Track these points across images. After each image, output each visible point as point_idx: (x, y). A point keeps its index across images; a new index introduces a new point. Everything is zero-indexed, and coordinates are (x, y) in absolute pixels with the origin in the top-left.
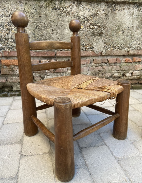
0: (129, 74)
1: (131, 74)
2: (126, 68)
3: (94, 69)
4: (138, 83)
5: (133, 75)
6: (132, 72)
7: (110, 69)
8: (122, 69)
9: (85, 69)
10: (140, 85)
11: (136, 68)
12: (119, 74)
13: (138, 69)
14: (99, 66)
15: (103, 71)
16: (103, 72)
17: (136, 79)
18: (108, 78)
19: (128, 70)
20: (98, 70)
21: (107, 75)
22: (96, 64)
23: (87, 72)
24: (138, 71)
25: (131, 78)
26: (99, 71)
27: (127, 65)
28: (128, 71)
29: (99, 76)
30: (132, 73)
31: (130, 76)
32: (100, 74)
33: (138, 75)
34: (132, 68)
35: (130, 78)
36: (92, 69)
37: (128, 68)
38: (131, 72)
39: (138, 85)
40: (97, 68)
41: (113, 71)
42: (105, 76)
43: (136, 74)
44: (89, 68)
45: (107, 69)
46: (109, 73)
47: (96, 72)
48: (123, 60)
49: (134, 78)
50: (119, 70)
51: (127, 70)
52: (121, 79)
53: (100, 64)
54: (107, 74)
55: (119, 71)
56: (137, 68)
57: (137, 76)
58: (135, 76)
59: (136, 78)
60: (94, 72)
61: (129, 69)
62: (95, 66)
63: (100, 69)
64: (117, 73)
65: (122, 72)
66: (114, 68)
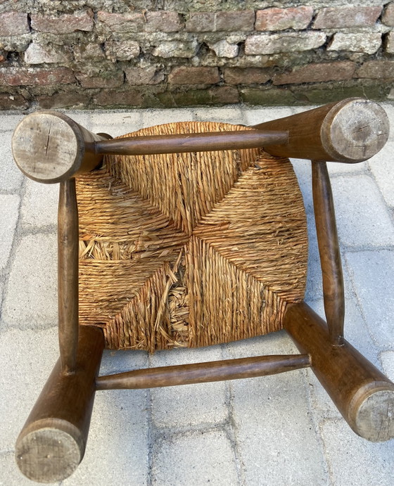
0: (228, 45)
1: (236, 47)
2: (211, 22)
3: (53, 21)
4: (270, 82)
5: (247, 50)
6: (243, 38)
7: (134, 24)
8: (189, 25)
9: (7, 21)
10: (276, 92)
11: (258, 23)
12: (182, 46)
13: (271, 28)
14: (76, 8)
15: (101, 34)
16: (101, 39)
17: (261, 68)
18: (130, 61)
19: (217, 32)
20: (72, 29)
21: (125, 51)
22: (57, 3)
23: (24, 36)
24: (272, 37)
25: (238, 64)
26: (80, 35)
27: (215, 8)
28: (221, 34)
29: (85, 55)
30: (241, 45)
31: (232, 56)
32: (88, 47)
33: (268, 52)
34: (238, 23)
35: (231, 61)
36: (42, 22)
37: (220, 21)
38: (234, 38)
39: (266, 92)
40: (69, 20)
41: (150, 33)
42: (112, 54)
43: (258, 47)
44: (29, 19)
45: (118, 27)
46: (132, 42)
47: (67, 38)
49: (251, 63)
50: (177, 32)
51: (215, 30)
52: (193, 66)
54: (125, 47)
55: (177, 36)
56: (264, 25)
57: (266, 58)
58: (257, 57)
59: (260, 65)
60: (57, 38)
61: (225, 28)
62: (53, 9)
63: (81, 22)
64: (170, 44)
65: (196, 38)
66: (151, 23)
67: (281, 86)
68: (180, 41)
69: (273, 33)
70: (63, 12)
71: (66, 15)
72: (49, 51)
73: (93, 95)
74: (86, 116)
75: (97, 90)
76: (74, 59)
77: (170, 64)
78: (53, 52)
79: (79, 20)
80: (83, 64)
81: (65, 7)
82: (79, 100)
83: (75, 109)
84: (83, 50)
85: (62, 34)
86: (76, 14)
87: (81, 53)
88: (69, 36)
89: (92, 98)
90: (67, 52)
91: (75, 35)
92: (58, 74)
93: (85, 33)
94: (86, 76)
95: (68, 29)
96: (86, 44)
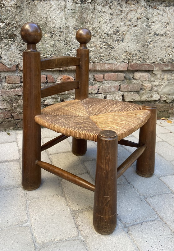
3: (8, 92)
12: (55, 100)
14: (17, 87)
22: (10, 85)
26: (17, 96)
28: (68, 95)
29: (17, 105)
32: (19, 101)
36: (3, 92)
38: (73, 97)
40: (14, 91)
47: (12, 98)
48: (59, 78)
51: (66, 94)
53: (18, 84)
60: (8, 98)
61: (70, 93)
62: (8, 87)
63: (18, 92)
64: (50, 99)
65: (60, 97)
68: (54, 98)
70: (12, 88)
71: (13, 89)
72: (3, 104)
73: (18, 123)
74: (14, 132)
75: (20, 120)
76: (13, 107)
78: (5, 104)
79: (18, 91)
80: (16, 108)
81: (13, 86)
82: (11, 126)
83: (9, 130)
84: (17, 102)
85: (10, 96)
86: (17, 89)
88: (13, 97)
89: (17, 125)
90: (10, 104)
91: (15, 96)
92: (4, 114)
93: (19, 96)
94: (16, 114)
95: (13, 94)
96: (19, 100)
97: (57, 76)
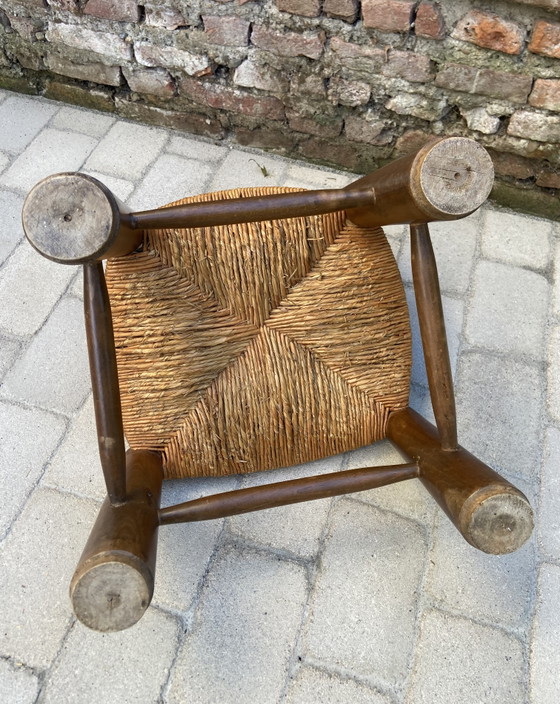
0: (486, 116)
1: (496, 121)
2: (471, 79)
3: (276, 38)
4: (532, 179)
5: (511, 129)
6: (509, 110)
7: (370, 62)
8: (441, 78)
9: (226, 27)
10: (537, 195)
11: (534, 96)
12: (424, 103)
13: (551, 106)
14: (309, 27)
15: (329, 66)
16: (327, 72)
17: (525, 158)
18: (355, 108)
19: (476, 94)
20: (296, 52)
21: (351, 94)
22: (287, 16)
23: (240, 49)
24: (550, 119)
25: (493, 145)
26: (303, 62)
27: (480, 63)
28: (480, 99)
29: (302, 88)
30: (505, 119)
31: (487, 131)
32: (309, 79)
33: (538, 138)
34: (507, 89)
35: (485, 138)
36: (263, 36)
37: (483, 81)
38: (497, 108)
39: (523, 193)
40: (295, 41)
41: (389, 78)
42: (335, 94)
43: (526, 127)
44: (251, 30)
45: (351, 61)
46: (363, 85)
47: (287, 62)
48: (463, 25)
49: (512, 147)
50: (423, 84)
51: (473, 91)
52: (433, 133)
53: (311, 18)
54: (352, 89)
55: (422, 89)
56: (541, 99)
57: (535, 145)
58: (523, 141)
59: (524, 153)
60: (276, 60)
61: (489, 91)
62: (281, 23)
63: (308, 46)
64: (410, 97)
65: (445, 97)
66: (392, 65)
67: (546, 189)
68: (424, 96)
69: (552, 113)
70: (291, 29)
71: (293, 34)
72: (263, 74)
73: (299, 141)
74: (284, 165)
75: (306, 136)
76: (289, 91)
77: (404, 124)
78: (267, 77)
79: (307, 43)
80: (298, 99)
81: (295, 23)
82: (282, 144)
83: (275, 153)
84: (302, 81)
85: (283, 56)
86: (305, 35)
87: (299, 84)
88: (291, 60)
89: (298, 145)
90: (283, 80)
91: (297, 60)
92: (266, 105)
93: (310, 60)
94: (297, 115)
95: (291, 51)
96: (308, 75)
97: (459, 14)
